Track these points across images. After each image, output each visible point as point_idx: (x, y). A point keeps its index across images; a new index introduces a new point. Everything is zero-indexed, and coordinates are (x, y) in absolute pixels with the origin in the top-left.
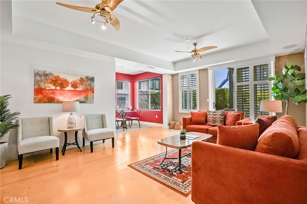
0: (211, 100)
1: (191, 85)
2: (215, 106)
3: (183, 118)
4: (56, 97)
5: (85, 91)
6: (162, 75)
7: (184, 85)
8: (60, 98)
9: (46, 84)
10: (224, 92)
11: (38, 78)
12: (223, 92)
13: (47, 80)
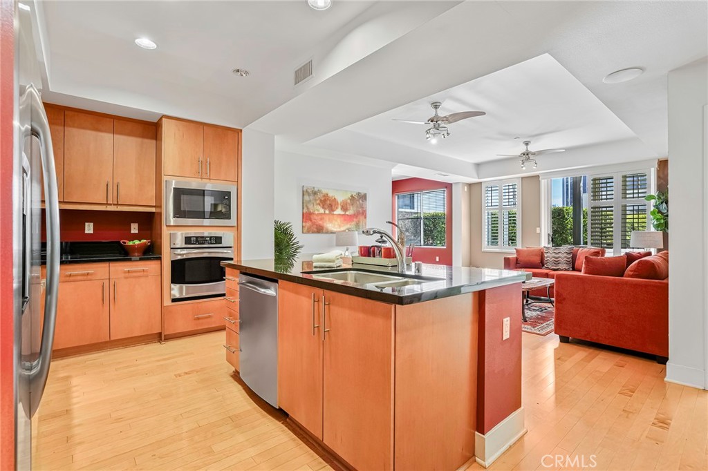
0: (545, 228)
1: (507, 204)
2: (550, 239)
3: (505, 258)
4: (325, 224)
5: (356, 215)
6: (451, 184)
7: (492, 202)
8: (330, 226)
9: (315, 206)
10: (563, 214)
11: (307, 198)
12: (559, 215)
13: (316, 200)
